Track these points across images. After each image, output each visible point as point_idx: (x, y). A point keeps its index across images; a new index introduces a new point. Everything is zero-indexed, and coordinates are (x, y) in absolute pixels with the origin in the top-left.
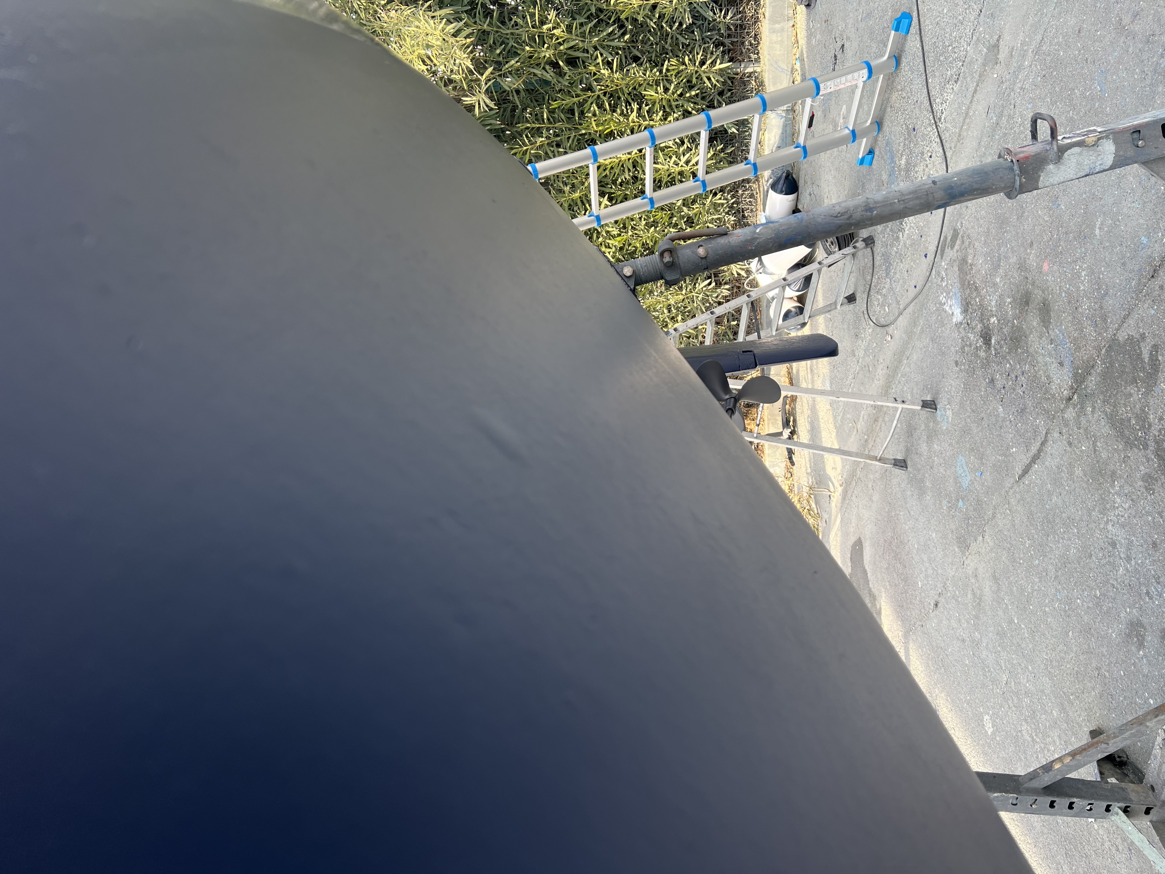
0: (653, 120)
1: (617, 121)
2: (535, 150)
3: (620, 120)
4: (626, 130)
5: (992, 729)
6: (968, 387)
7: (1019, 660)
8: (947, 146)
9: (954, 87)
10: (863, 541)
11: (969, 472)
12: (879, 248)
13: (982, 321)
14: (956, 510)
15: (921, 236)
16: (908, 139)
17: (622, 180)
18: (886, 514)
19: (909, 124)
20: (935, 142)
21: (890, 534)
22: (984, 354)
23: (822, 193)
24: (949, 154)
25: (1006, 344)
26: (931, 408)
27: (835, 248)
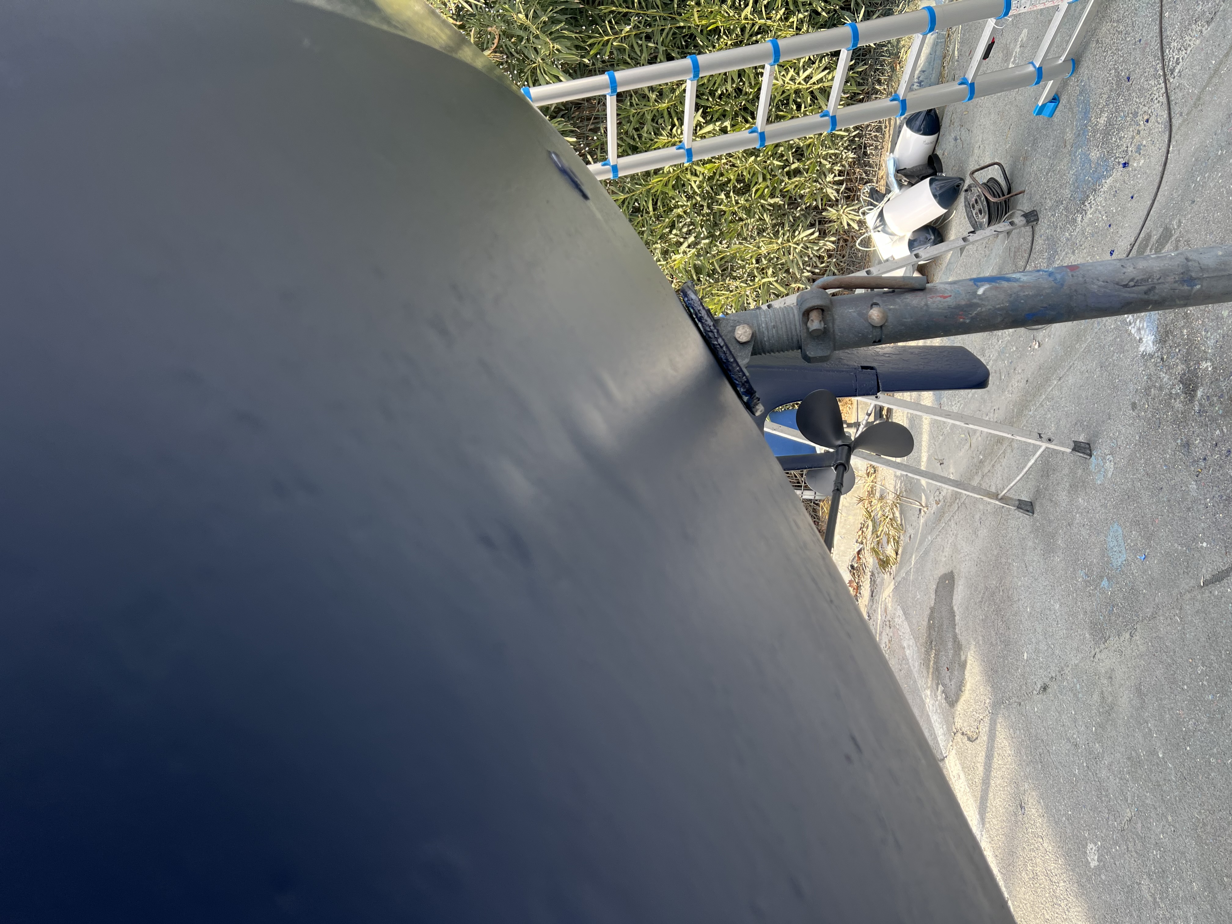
0: (770, 18)
1: (726, 14)
2: (619, 42)
3: (729, 15)
4: (735, 28)
5: (1096, 863)
6: (1146, 441)
7: (1156, 802)
8: (1176, 109)
9: (1204, 29)
10: (955, 577)
11: (1126, 550)
12: (1043, 227)
13: (1186, 361)
14: (1096, 588)
15: (1110, 226)
16: (1116, 90)
17: (722, 92)
18: (994, 558)
19: (1122, 70)
20: (1159, 102)
21: (994, 583)
22: (1181, 405)
23: (973, 141)
24: (1176, 122)
25: (1221, 403)
26: (1084, 453)
27: (983, 218)
